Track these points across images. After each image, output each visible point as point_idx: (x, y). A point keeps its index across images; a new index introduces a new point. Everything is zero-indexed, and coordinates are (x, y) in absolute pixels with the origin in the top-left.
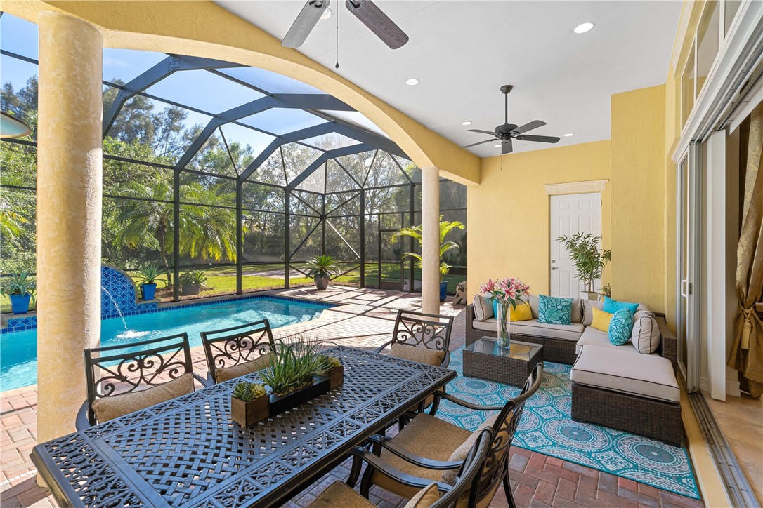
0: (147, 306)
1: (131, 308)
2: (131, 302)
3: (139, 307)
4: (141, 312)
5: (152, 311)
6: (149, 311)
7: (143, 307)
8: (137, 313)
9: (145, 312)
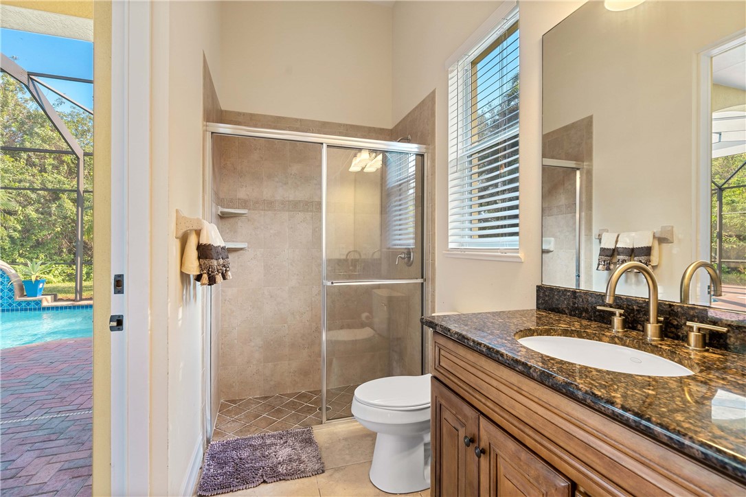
0: (28, 303)
1: (10, 305)
2: (10, 298)
3: (20, 304)
4: (22, 310)
5: (35, 309)
6: (31, 310)
7: (23, 304)
8: (17, 310)
9: (26, 310)
